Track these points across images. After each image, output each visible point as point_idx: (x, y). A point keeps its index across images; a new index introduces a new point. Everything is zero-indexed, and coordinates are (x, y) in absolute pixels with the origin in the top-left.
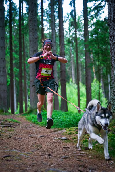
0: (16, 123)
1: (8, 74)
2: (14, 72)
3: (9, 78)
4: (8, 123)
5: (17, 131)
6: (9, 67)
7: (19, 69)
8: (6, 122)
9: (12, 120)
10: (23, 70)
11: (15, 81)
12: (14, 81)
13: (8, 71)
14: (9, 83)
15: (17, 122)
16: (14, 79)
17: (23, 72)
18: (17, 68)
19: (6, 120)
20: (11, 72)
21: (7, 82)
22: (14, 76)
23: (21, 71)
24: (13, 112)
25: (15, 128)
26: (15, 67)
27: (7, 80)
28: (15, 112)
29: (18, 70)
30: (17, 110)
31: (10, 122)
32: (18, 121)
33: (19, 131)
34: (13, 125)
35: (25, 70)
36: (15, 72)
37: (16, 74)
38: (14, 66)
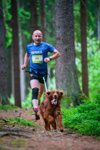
0: (27, 127)
1: (8, 22)
2: (19, 19)
3: (10, 31)
4: (10, 126)
5: (33, 145)
6: (9, 7)
7: (31, 12)
8: (7, 124)
9: (19, 121)
10: (39, 13)
11: (23, 39)
12: (21, 39)
13: (7, 16)
14: (10, 41)
15: (29, 125)
16: (20, 34)
17: (40, 18)
18: (26, 10)
19: (6, 121)
20: (12, 18)
21: (7, 39)
22: (20, 26)
23: (35, 16)
24: (18, 103)
25: (27, 137)
26: (21, 7)
27: (6, 36)
28: (23, 104)
29: (27, 13)
30: (25, 99)
31: (14, 126)
32: (31, 123)
33: (38, 144)
34: (21, 131)
35: (43, 14)
36: (21, 18)
37: (24, 22)
38: (18, 5)
